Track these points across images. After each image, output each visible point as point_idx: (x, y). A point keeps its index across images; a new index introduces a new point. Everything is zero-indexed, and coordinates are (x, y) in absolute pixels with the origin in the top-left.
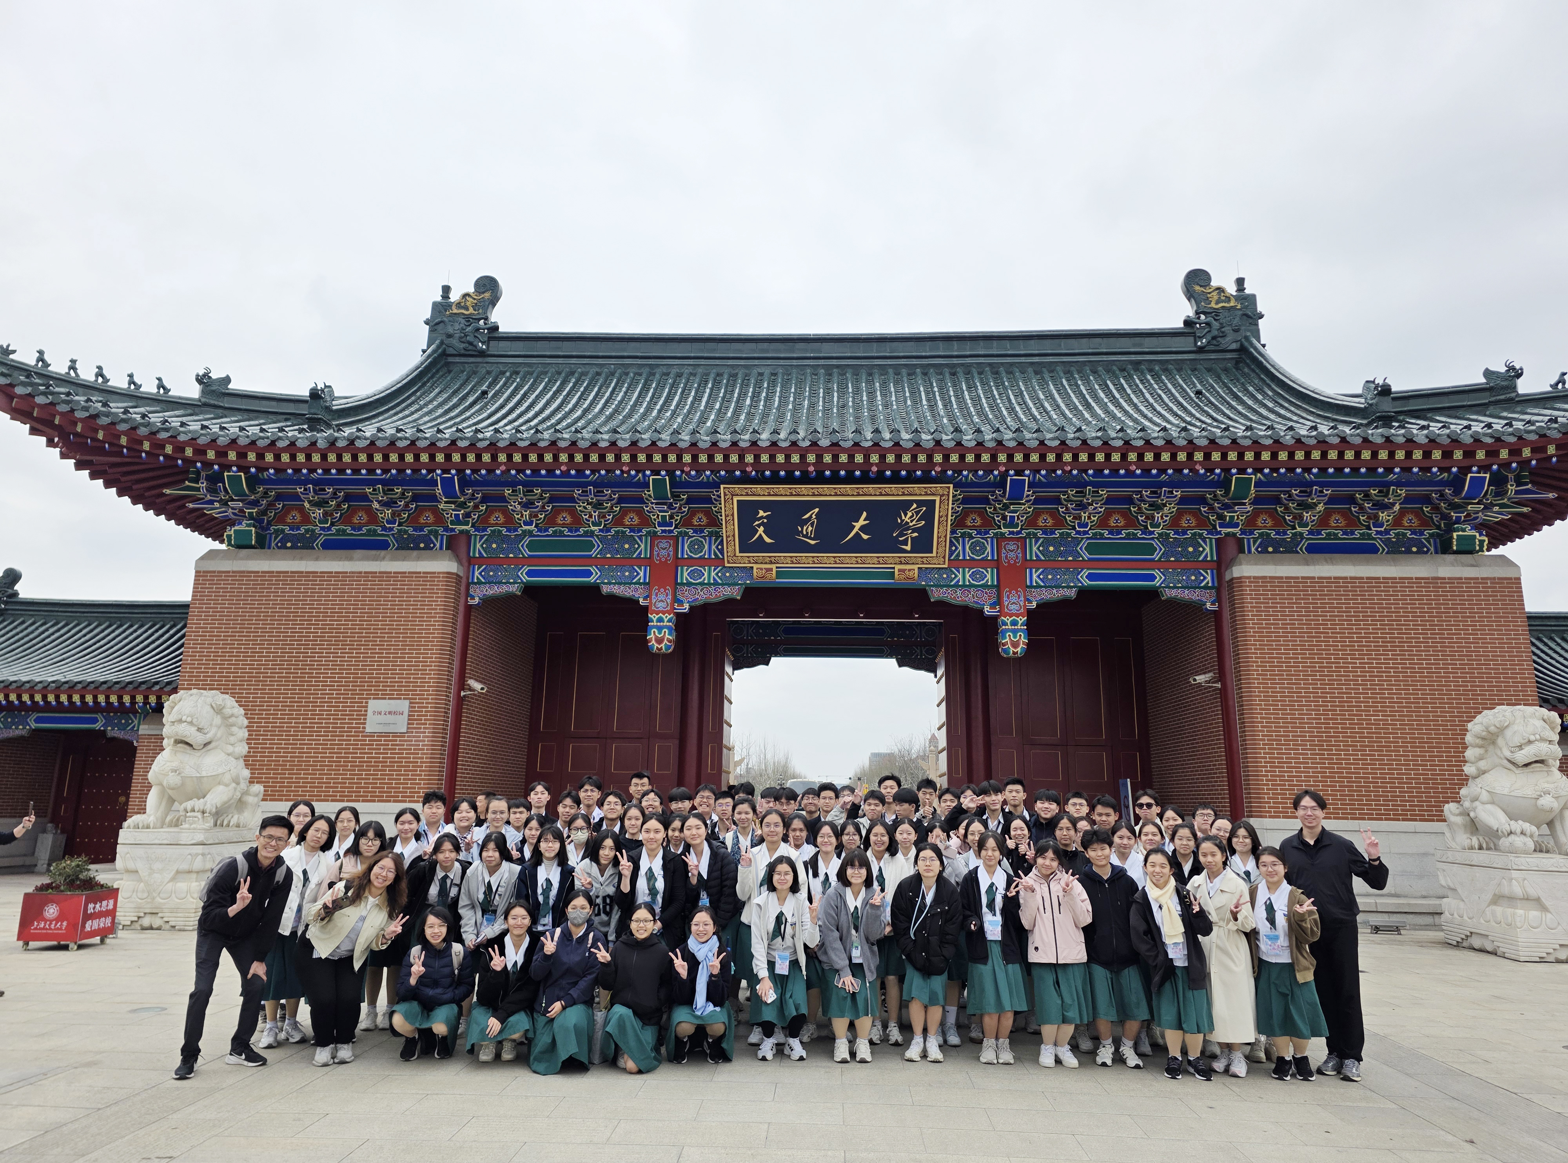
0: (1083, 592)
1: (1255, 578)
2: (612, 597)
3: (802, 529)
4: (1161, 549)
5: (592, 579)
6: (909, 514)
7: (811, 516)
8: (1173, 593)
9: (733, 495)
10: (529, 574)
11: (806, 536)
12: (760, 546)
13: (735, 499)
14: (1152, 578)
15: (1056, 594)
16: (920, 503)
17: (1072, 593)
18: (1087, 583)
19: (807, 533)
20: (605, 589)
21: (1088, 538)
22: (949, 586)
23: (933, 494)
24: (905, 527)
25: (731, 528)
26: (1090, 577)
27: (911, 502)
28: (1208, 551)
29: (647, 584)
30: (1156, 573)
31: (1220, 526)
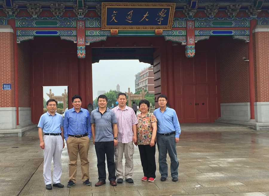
0: (211, 37)
1: (262, 32)
2: (64, 40)
3: (127, 18)
4: (234, 24)
5: (58, 34)
6: (161, 12)
7: (130, 13)
8: (237, 37)
10: (37, 33)
11: (128, 20)
12: (113, 23)
13: (106, 7)
14: (231, 32)
15: (203, 38)
16: (165, 9)
17: (208, 38)
18: (212, 34)
19: (129, 19)
20: (62, 38)
21: (213, 20)
22: (171, 36)
23: (169, 6)
24: (160, 17)
25: (104, 17)
26: (213, 32)
27: (162, 9)
28: (248, 24)
29: (76, 36)
30: (233, 31)
31: (251, 16)
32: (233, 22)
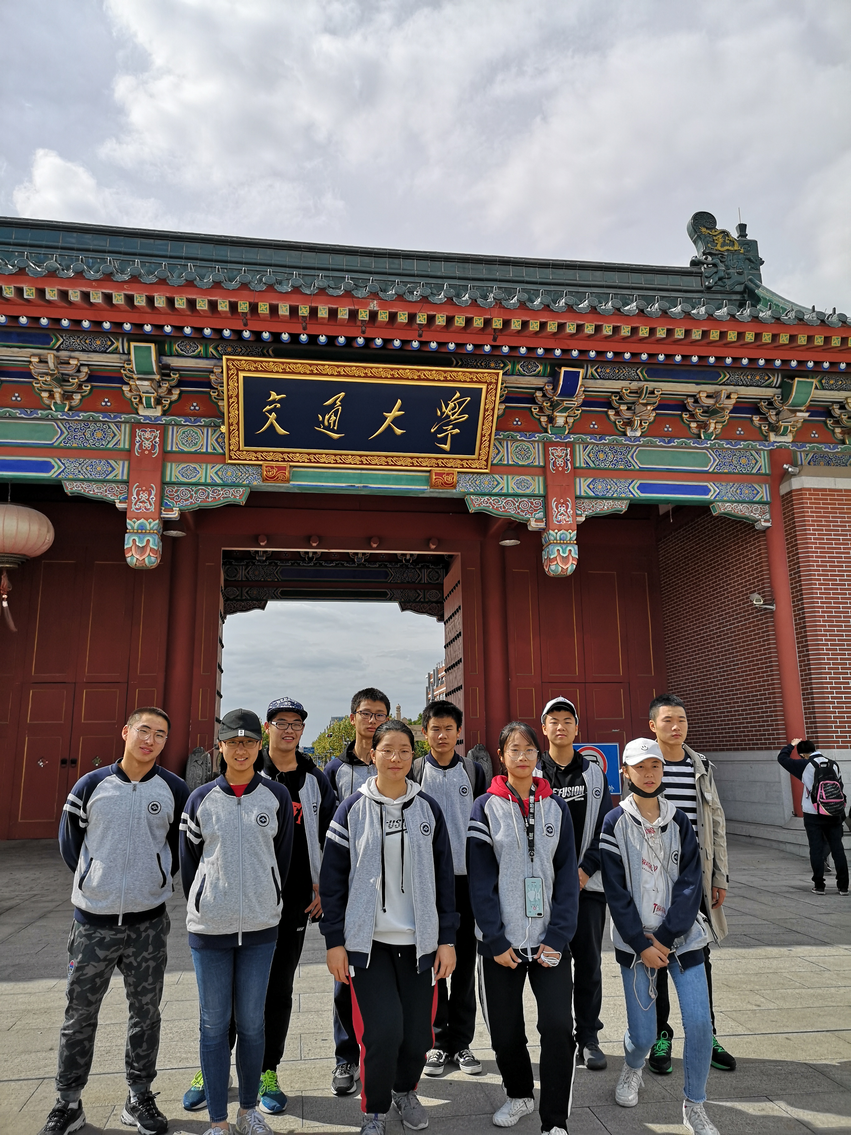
0: (635, 506)
1: (815, 490)
2: (79, 498)
3: (324, 418)
4: (715, 460)
5: (52, 474)
6: (451, 405)
7: (335, 403)
8: (726, 508)
9: (238, 370)
11: (328, 428)
12: (271, 438)
13: (242, 375)
14: (706, 491)
15: (605, 507)
16: (465, 392)
17: (623, 506)
18: (638, 494)
19: (330, 424)
20: (70, 487)
21: (638, 446)
22: (491, 495)
23: (480, 382)
24: (446, 421)
25: (235, 413)
26: (642, 488)
27: (454, 390)
28: (763, 464)
29: (126, 482)
30: (710, 485)
31: (772, 437)
32: (711, 455)
